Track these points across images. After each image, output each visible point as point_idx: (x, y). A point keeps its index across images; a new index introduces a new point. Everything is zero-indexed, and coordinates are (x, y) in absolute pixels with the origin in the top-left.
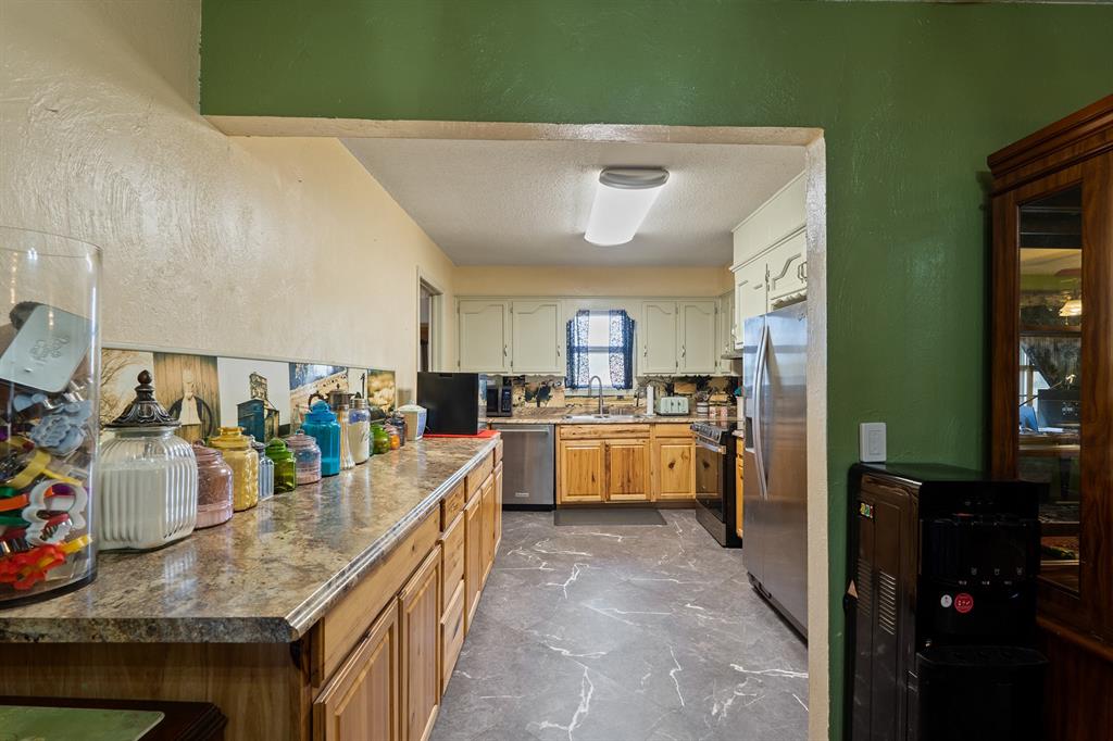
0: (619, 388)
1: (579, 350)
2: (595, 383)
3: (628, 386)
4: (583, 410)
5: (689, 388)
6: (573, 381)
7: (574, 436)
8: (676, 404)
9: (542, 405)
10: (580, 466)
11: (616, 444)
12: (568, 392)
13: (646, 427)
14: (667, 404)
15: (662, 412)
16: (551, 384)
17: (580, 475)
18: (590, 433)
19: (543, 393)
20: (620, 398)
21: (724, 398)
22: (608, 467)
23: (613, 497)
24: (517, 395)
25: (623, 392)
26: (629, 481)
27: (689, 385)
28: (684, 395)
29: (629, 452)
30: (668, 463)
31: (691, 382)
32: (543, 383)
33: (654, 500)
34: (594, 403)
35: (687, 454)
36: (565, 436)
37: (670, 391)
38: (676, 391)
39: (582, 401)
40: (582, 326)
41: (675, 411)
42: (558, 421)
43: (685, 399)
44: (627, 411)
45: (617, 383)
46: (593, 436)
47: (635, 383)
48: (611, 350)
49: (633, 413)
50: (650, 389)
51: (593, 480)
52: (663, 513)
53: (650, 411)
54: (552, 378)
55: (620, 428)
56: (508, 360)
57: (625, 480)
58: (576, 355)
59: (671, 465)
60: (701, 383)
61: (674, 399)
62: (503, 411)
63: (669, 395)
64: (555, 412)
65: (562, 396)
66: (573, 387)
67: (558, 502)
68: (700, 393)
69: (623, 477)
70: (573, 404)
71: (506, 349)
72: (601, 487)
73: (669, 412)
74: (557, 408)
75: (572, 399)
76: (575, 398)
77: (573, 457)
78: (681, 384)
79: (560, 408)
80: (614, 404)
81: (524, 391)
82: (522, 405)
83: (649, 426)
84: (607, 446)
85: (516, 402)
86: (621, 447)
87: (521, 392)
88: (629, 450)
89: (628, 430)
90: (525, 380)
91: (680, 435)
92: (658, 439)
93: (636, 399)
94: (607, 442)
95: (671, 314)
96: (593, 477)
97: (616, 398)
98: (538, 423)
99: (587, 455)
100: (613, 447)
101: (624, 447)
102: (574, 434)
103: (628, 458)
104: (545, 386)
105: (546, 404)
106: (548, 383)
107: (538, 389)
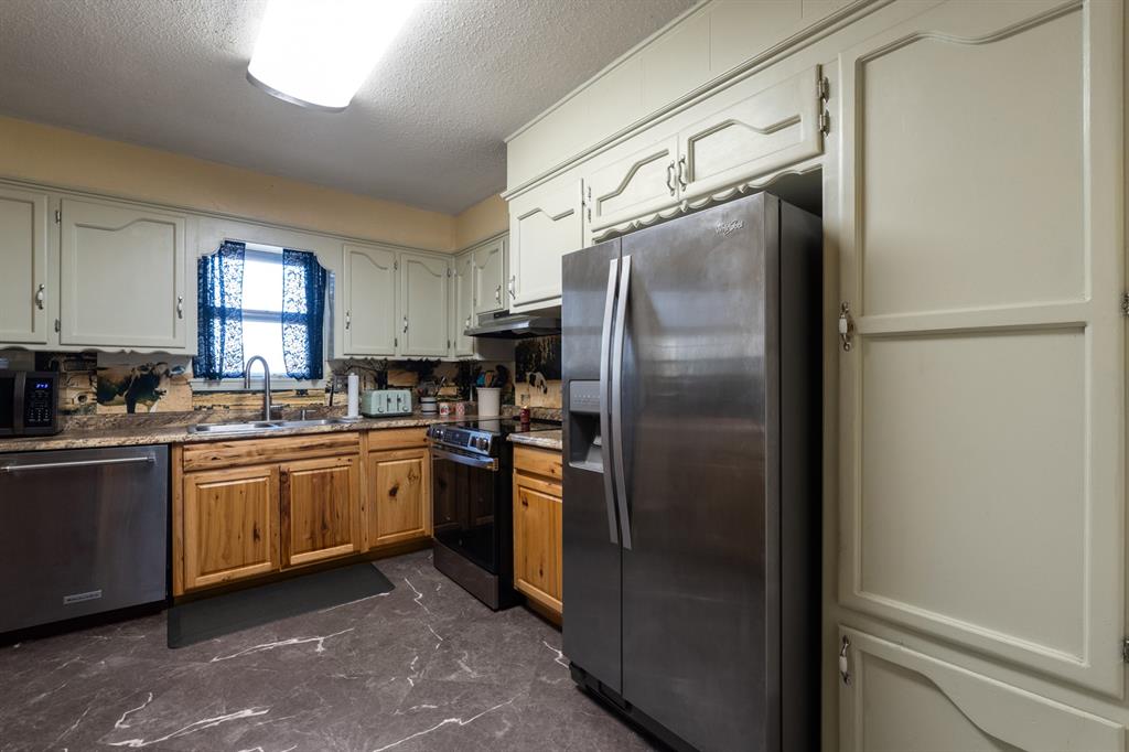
0: (299, 378)
1: (224, 314)
2: (257, 369)
3: (315, 372)
4: (231, 415)
5: (410, 378)
6: (210, 364)
7: (216, 463)
8: (394, 400)
9: (140, 408)
10: (228, 516)
11: (300, 468)
12: (200, 384)
13: (353, 437)
14: (379, 401)
15: (374, 412)
16: (161, 370)
17: (229, 532)
18: (249, 454)
19: (142, 386)
21: (452, 391)
22: (284, 511)
23: (296, 559)
24: (75, 393)
25: (306, 385)
26: (324, 526)
27: (409, 374)
28: (402, 388)
29: (323, 480)
30: (389, 488)
31: (410, 370)
32: (143, 368)
33: (366, 549)
34: (254, 403)
35: (416, 473)
36: (195, 464)
37: (381, 383)
38: (389, 383)
39: (230, 400)
40: (230, 273)
41: (393, 409)
42: (179, 437)
43: (407, 392)
44: (316, 413)
45: (296, 371)
46: (256, 458)
47: (327, 369)
48: (285, 318)
49: (323, 416)
50: (353, 380)
51: (256, 536)
52: (382, 566)
53: (353, 412)
54: (162, 357)
55: (307, 441)
56: (45, 319)
57: (318, 525)
58: (217, 322)
59: (393, 492)
60: (422, 372)
61: (392, 393)
62: (27, 424)
63: (380, 388)
64: (170, 421)
65: (186, 391)
66: (211, 375)
67: (179, 591)
68: (424, 385)
69: (313, 522)
70: (209, 405)
71: (41, 294)
72: (272, 545)
73: (385, 412)
74: (175, 414)
75: (209, 397)
76: (214, 395)
77: (213, 502)
78: (398, 371)
79: (183, 413)
80: (290, 403)
81: (95, 384)
82: (87, 410)
83: (356, 435)
84: (283, 474)
85: (70, 406)
86: (310, 472)
87: (85, 386)
88: (323, 476)
89: (322, 445)
90: (95, 361)
91: (407, 445)
92: (372, 454)
93: (328, 395)
94: (284, 466)
95: (386, 269)
96: (255, 531)
97: (294, 393)
98: (127, 443)
99: (244, 494)
100: (296, 474)
101: (316, 472)
102: (215, 459)
103: (323, 490)
104: (145, 373)
105: (149, 407)
106: (154, 369)
107: (128, 379)
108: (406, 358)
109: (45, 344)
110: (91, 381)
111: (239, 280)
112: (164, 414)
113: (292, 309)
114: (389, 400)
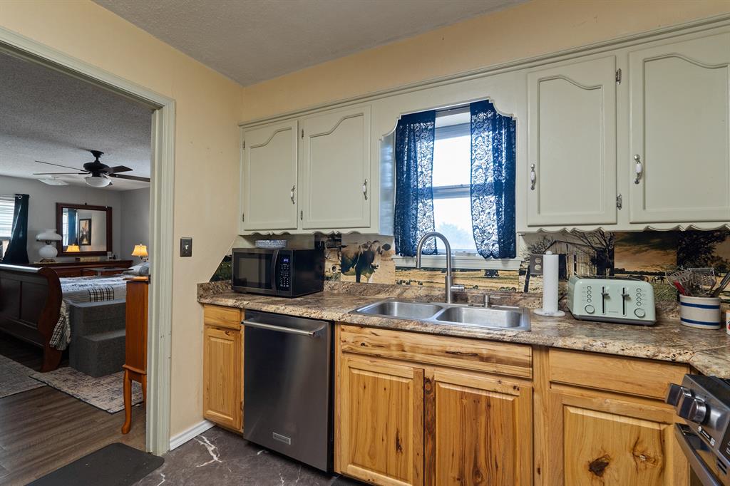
0: (487, 256)
3: (507, 251)
4: (422, 292)
7: (363, 350)
8: (617, 296)
9: (363, 279)
10: (374, 412)
11: (448, 378)
12: (400, 261)
14: (588, 295)
15: (580, 311)
16: (375, 247)
17: (374, 429)
20: (491, 274)
22: (428, 428)
24: (331, 264)
25: (496, 264)
26: (477, 473)
28: (640, 276)
29: (476, 405)
30: (589, 457)
32: (365, 246)
35: (651, 449)
36: (347, 346)
37: (603, 264)
38: (617, 265)
39: (422, 276)
41: (612, 311)
43: (646, 287)
45: (483, 247)
47: (521, 246)
48: (473, 189)
51: (398, 447)
53: (550, 305)
59: (598, 467)
60: (687, 249)
61: (613, 286)
63: (601, 275)
64: (379, 292)
65: (392, 266)
67: (339, 469)
68: (688, 273)
69: (463, 458)
70: (408, 280)
71: (292, 192)
72: (415, 467)
73: (599, 314)
74: (383, 286)
75: (408, 271)
76: (411, 271)
77: (361, 390)
78: (637, 248)
79: (388, 286)
80: (479, 284)
81: (340, 258)
82: (337, 278)
83: (528, 351)
84: (426, 380)
85: (327, 274)
86: (459, 389)
87: (335, 259)
88: (477, 400)
89: (475, 355)
90: (340, 241)
92: (553, 387)
93: (523, 278)
96: (397, 440)
97: (482, 274)
99: (388, 391)
100: (442, 386)
101: (467, 390)
102: (363, 344)
103: (476, 419)
104: (366, 250)
105: (368, 278)
106: (371, 246)
107: (357, 255)
108: (641, 228)
109: (296, 229)
110: (338, 256)
111: (429, 156)
112: (375, 285)
113: (480, 181)
114: (605, 296)
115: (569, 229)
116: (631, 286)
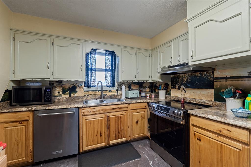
0: (109, 87)
1: (91, 70)
2: (100, 84)
3: (113, 86)
4: (93, 97)
5: (137, 87)
6: (88, 84)
7: (90, 114)
8: (135, 93)
9: (72, 95)
10: (94, 129)
11: (112, 115)
12: (86, 89)
13: (126, 105)
14: (131, 94)
15: (129, 97)
16: (77, 85)
17: (94, 134)
18: (99, 111)
19: (73, 89)
20: (110, 91)
21: (148, 90)
22: (108, 128)
23: (112, 142)
24: (57, 91)
25: (111, 89)
26: (119, 133)
27: (137, 85)
29: (118, 118)
31: (137, 84)
32: (73, 85)
33: (129, 140)
34: (99, 94)
35: (143, 116)
36: (85, 114)
37: (130, 88)
38: (132, 88)
39: (93, 93)
40: (93, 58)
41: (135, 96)
42: (81, 105)
44: (113, 97)
45: (109, 85)
46: (101, 112)
47: (116, 84)
48: (106, 70)
49: (115, 98)
50: (124, 87)
51: (101, 135)
52: (134, 144)
53: (123, 97)
54: (77, 82)
55: (114, 107)
57: (117, 132)
58: (90, 72)
59: (137, 122)
60: (140, 85)
62: (45, 101)
63: (129, 90)
64: (79, 99)
65: (83, 91)
66: (89, 86)
67: (81, 151)
69: (116, 131)
70: (88, 94)
71: (49, 65)
72: (105, 138)
73: (132, 97)
74: (80, 97)
75: (88, 92)
76: (89, 92)
77: (90, 125)
78: (134, 85)
79: (82, 97)
80: (107, 94)
81: (62, 89)
82: (60, 96)
83: (127, 105)
84: (108, 116)
85: (56, 95)
86: (115, 116)
87: (60, 89)
88: (118, 117)
89: (118, 108)
90: (62, 83)
91: (141, 108)
92: (131, 111)
93: (117, 92)
94: (108, 114)
95: (133, 55)
96: (101, 134)
97: (108, 91)
98: (68, 108)
99: (98, 122)
100: (111, 117)
101: (116, 116)
102: (90, 112)
103: (118, 122)
104: (73, 86)
105: (74, 95)
106: (75, 85)
107: (69, 88)
108: (138, 81)
109: (50, 78)
110: (61, 88)
111: (95, 60)
112: (77, 97)
113: (108, 68)
114: (133, 93)
115: (128, 81)
116: (134, 91)
